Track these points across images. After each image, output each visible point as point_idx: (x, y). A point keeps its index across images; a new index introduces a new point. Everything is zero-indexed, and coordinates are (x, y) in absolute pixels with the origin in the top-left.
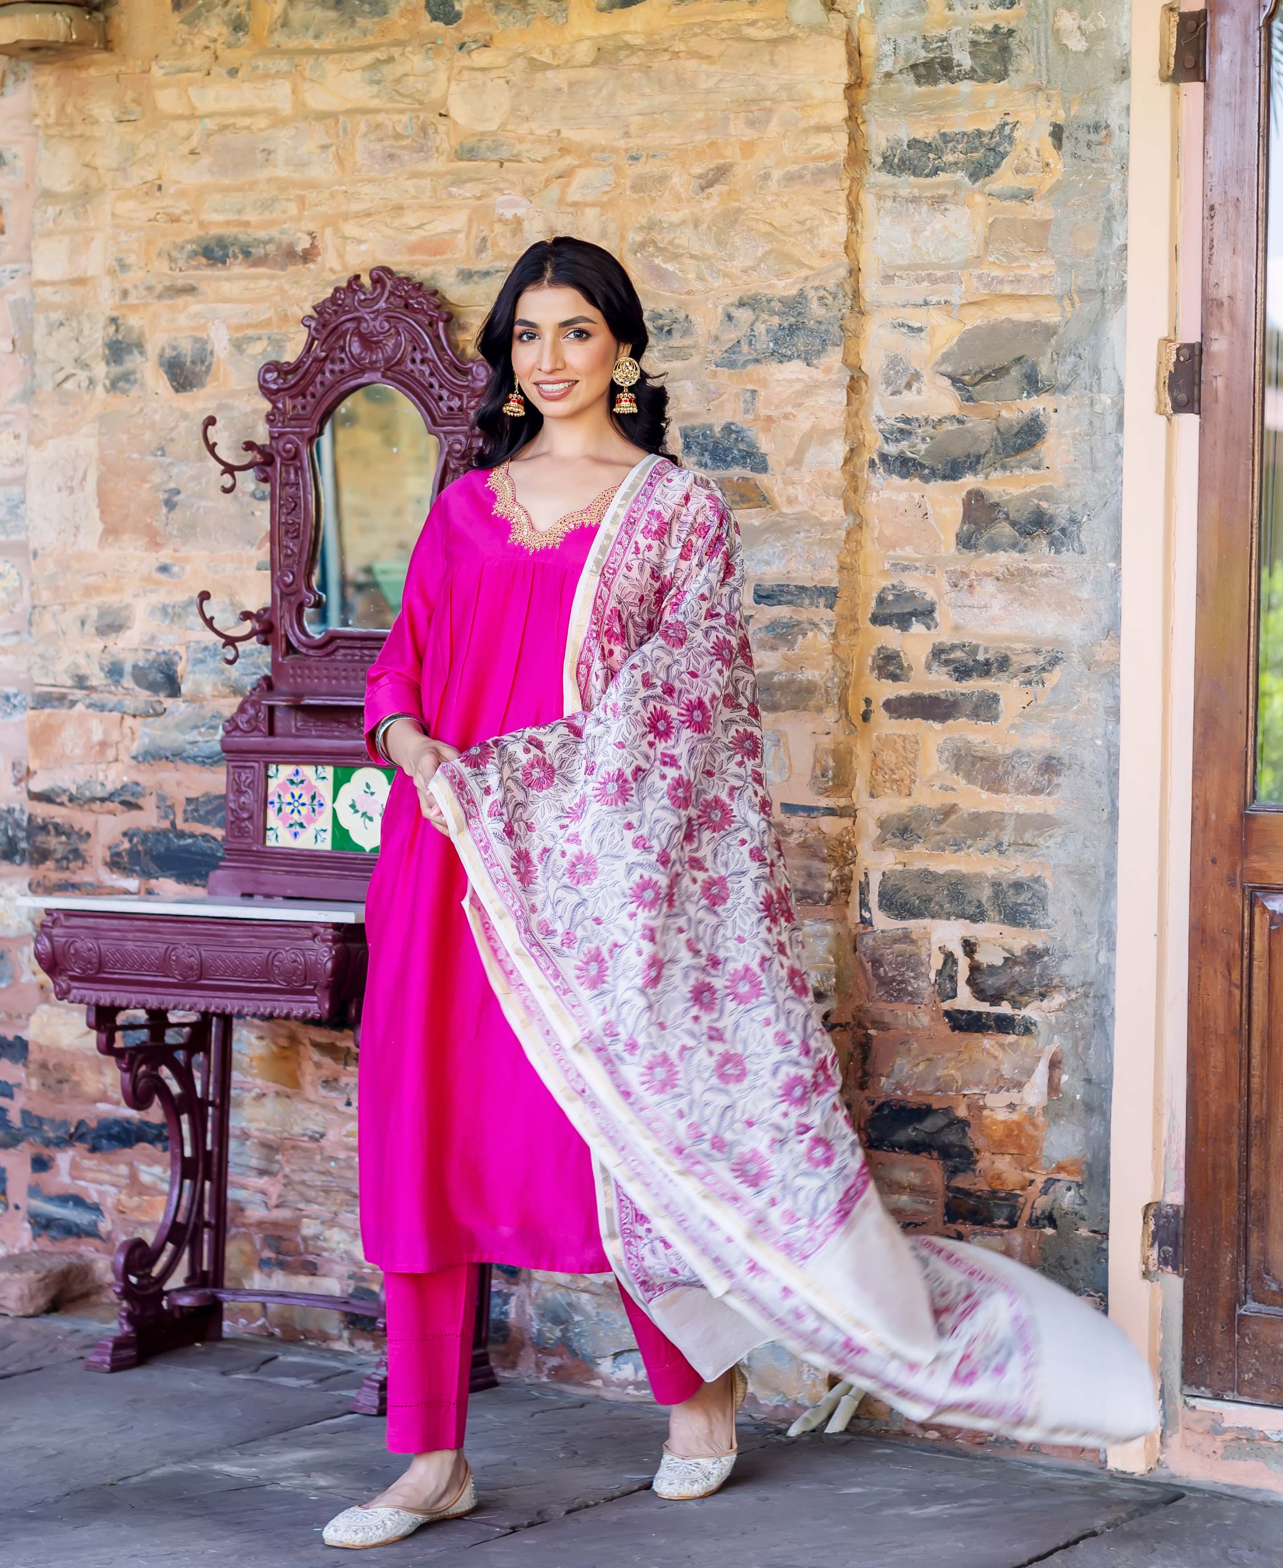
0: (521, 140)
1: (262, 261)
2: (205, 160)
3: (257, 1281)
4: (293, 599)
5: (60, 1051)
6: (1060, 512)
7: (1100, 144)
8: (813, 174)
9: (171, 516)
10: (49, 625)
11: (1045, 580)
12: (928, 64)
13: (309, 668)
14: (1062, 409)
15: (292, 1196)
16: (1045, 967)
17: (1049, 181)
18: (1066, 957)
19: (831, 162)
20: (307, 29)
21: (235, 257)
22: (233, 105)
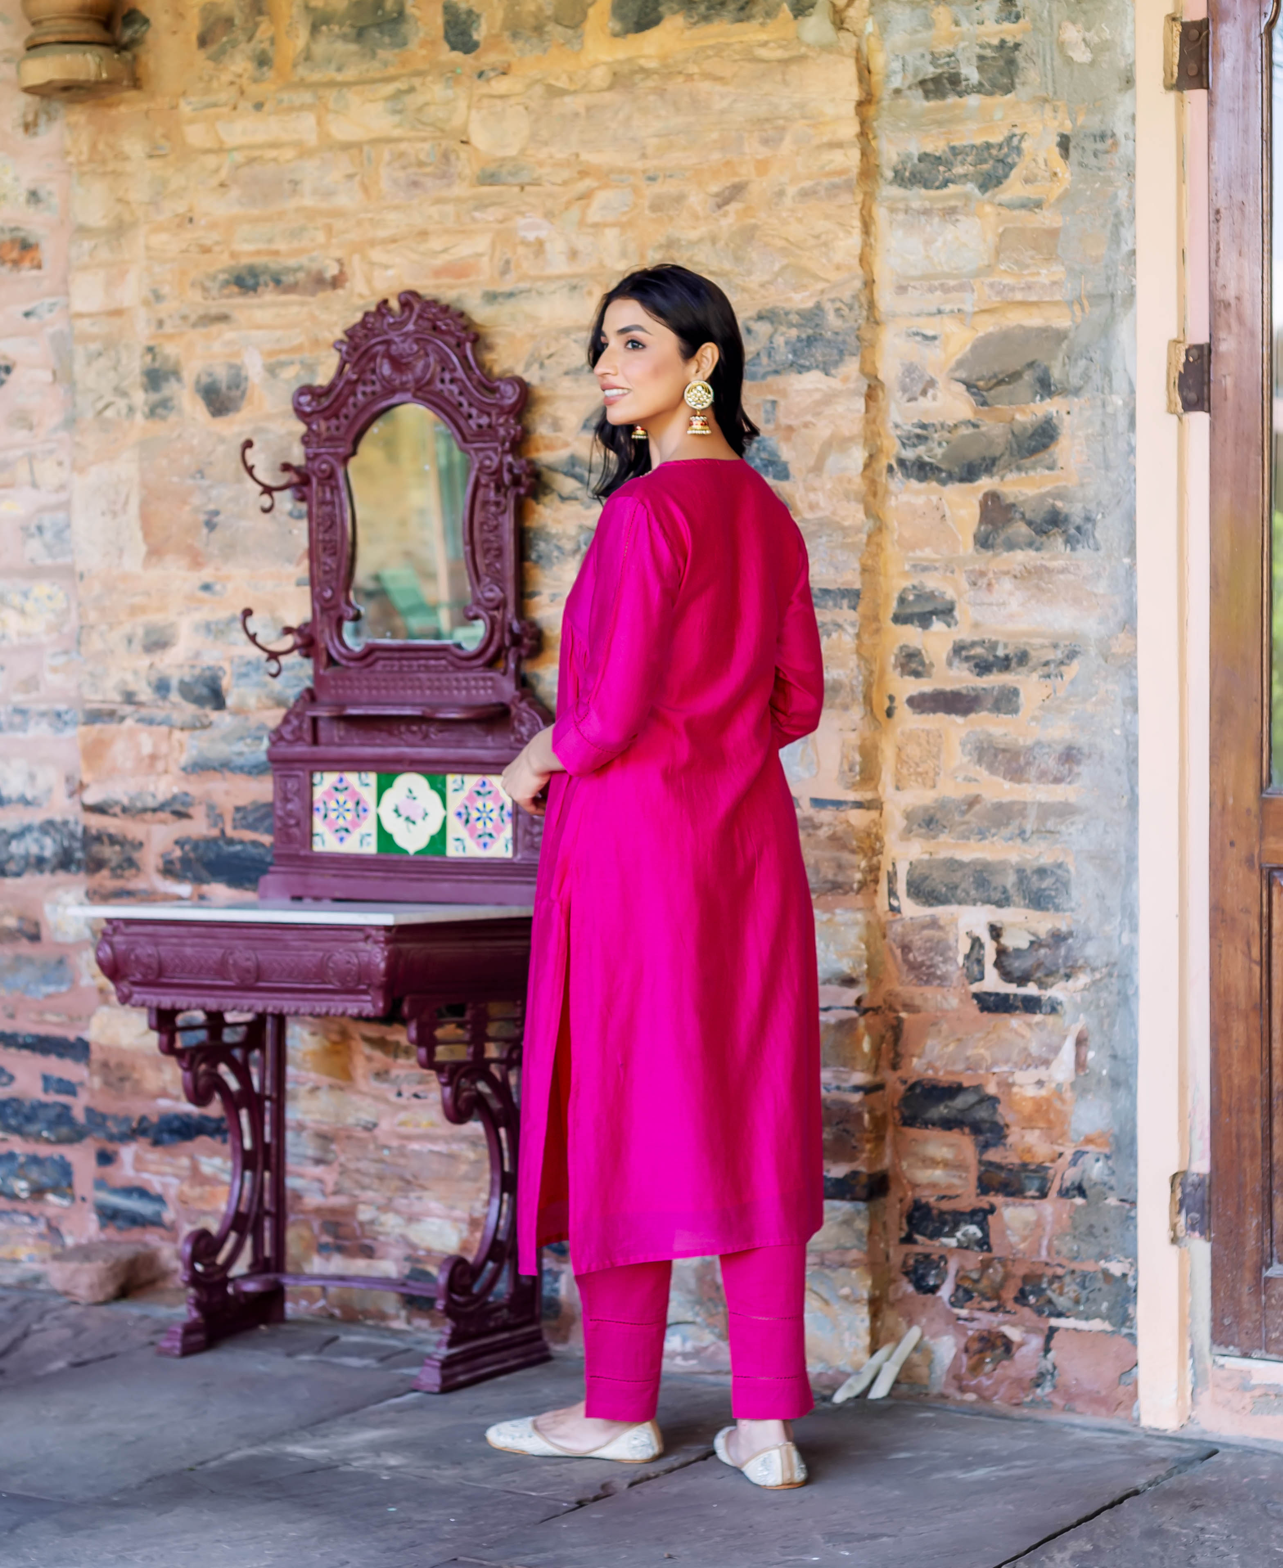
0: (541, 164)
1: (292, 288)
2: (234, 192)
3: (317, 1265)
4: (332, 613)
5: (121, 1051)
6: (1075, 511)
7: (1107, 152)
8: (827, 189)
9: (213, 535)
10: (96, 643)
11: (1062, 577)
12: (936, 80)
13: (350, 679)
14: (1075, 410)
15: (347, 1184)
16: (1070, 949)
17: (1058, 190)
18: (1089, 938)
19: (844, 177)
20: (329, 61)
21: (266, 285)
22: (260, 137)
